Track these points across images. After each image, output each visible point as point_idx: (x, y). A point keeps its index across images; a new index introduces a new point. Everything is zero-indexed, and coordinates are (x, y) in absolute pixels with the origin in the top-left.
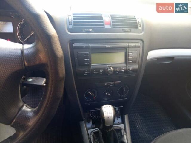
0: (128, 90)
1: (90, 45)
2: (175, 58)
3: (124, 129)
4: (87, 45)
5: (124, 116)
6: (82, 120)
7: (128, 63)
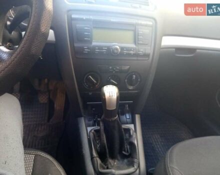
0: (139, 80)
1: (91, 17)
2: (198, 51)
3: (134, 129)
4: (88, 17)
5: (135, 116)
6: (82, 116)
7: (138, 44)
